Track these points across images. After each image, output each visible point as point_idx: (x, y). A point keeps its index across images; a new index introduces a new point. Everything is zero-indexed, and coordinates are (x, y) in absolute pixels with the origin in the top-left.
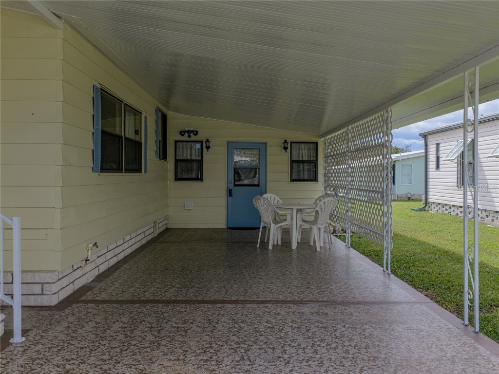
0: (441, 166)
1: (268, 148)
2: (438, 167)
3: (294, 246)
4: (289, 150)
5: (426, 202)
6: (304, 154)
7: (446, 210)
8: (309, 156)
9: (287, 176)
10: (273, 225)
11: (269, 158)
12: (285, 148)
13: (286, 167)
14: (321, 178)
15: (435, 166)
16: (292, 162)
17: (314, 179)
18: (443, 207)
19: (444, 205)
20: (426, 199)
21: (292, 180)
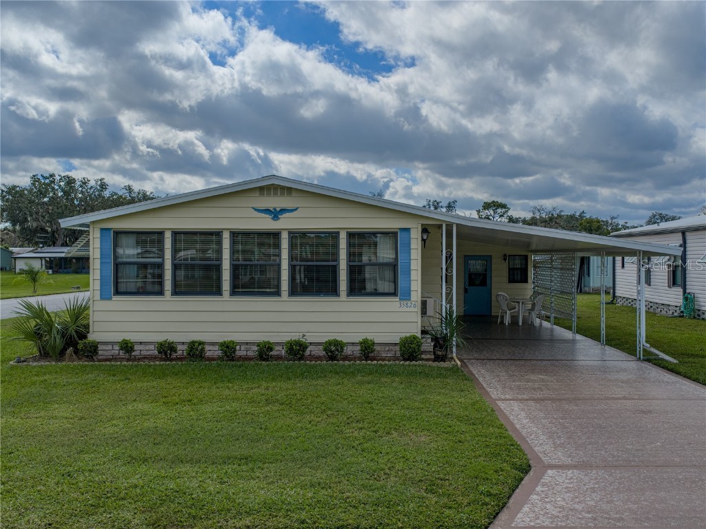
0: (625, 266)
1: (493, 260)
2: (623, 266)
3: (520, 324)
4: (507, 261)
5: (614, 296)
6: (518, 263)
7: (630, 303)
8: (521, 264)
9: (506, 279)
10: (508, 311)
11: (493, 266)
12: (505, 259)
13: (505, 273)
14: (530, 280)
15: (621, 265)
16: (509, 269)
17: (525, 280)
18: (627, 300)
19: (627, 299)
20: (614, 293)
21: (510, 281)
